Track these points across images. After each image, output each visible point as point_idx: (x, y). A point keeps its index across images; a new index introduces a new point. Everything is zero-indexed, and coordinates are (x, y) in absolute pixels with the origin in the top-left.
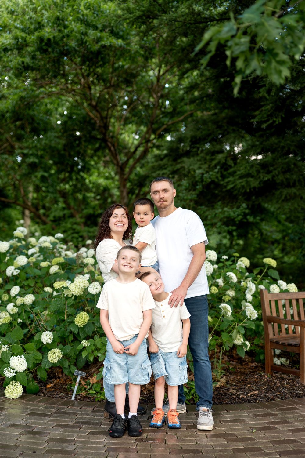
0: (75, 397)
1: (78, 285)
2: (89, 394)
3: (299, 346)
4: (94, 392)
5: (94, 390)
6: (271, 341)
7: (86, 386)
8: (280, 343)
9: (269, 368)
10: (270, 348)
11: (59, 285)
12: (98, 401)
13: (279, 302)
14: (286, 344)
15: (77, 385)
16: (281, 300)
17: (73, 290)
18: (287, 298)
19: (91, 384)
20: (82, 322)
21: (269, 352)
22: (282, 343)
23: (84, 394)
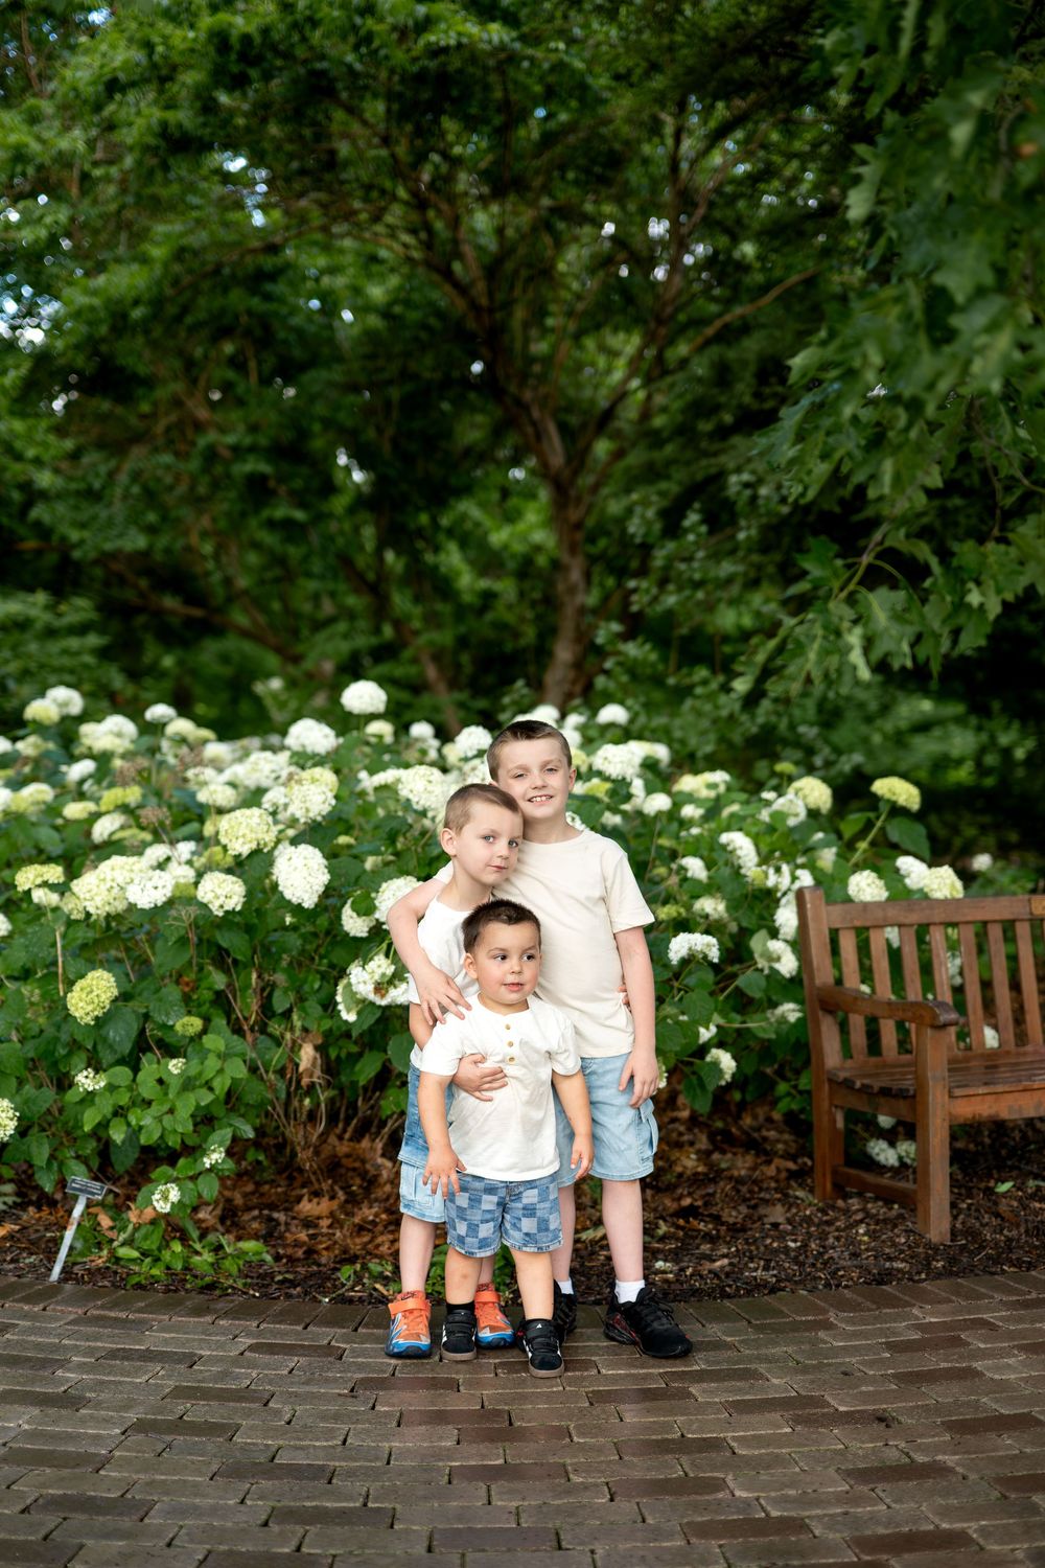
0: (64, 1270)
1: (109, 878)
2: (118, 1260)
3: (914, 1097)
4: (135, 1254)
5: (138, 1249)
6: (830, 1081)
7: (110, 1234)
8: (858, 1085)
9: (824, 1175)
10: (826, 1104)
11: (31, 877)
12: (139, 1286)
13: (874, 935)
14: (876, 1090)
15: (74, 1227)
16: (882, 927)
17: (88, 896)
18: (907, 921)
19: (131, 1227)
20: (90, 1008)
21: (825, 1119)
22: (863, 1085)
23: (100, 1259)
